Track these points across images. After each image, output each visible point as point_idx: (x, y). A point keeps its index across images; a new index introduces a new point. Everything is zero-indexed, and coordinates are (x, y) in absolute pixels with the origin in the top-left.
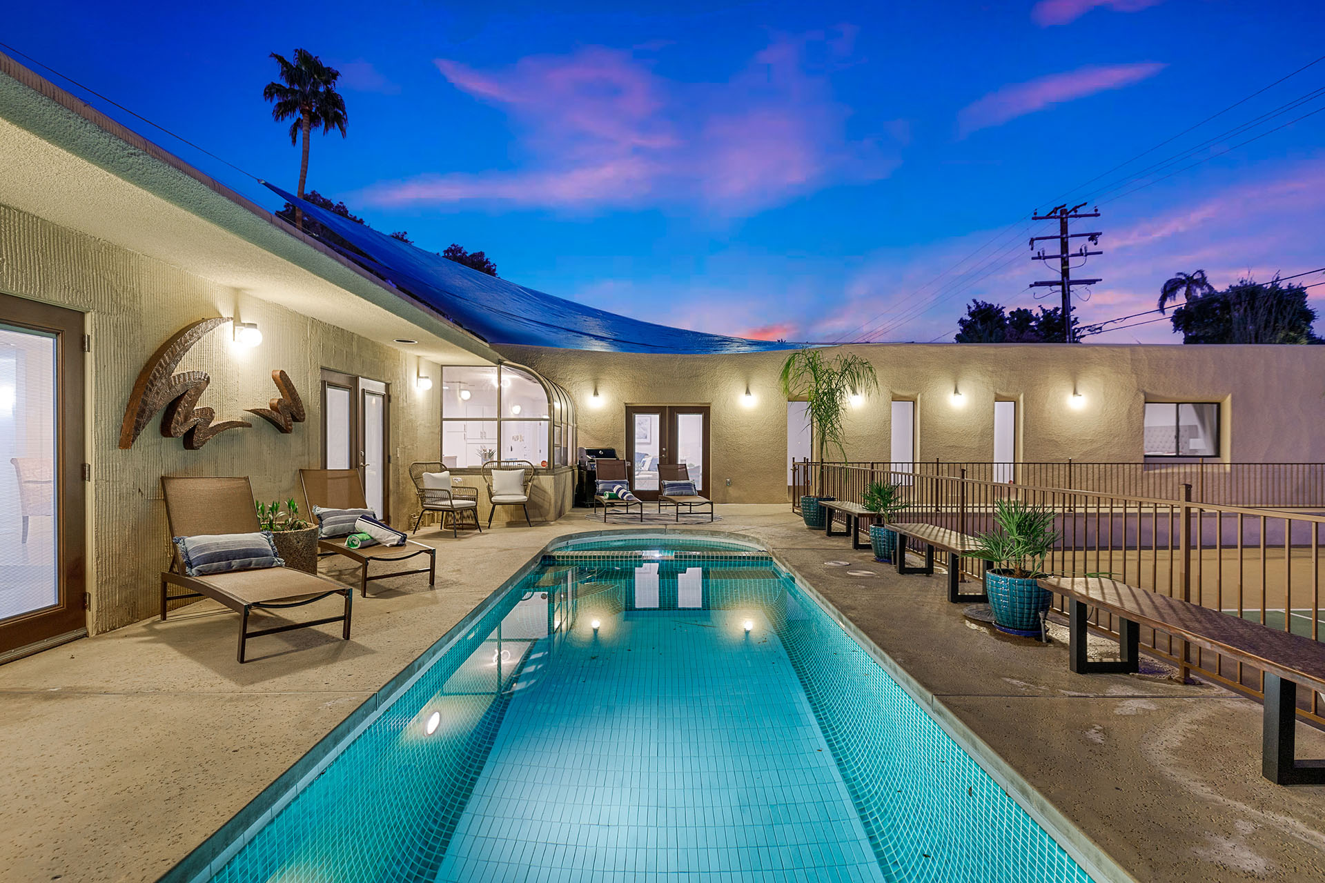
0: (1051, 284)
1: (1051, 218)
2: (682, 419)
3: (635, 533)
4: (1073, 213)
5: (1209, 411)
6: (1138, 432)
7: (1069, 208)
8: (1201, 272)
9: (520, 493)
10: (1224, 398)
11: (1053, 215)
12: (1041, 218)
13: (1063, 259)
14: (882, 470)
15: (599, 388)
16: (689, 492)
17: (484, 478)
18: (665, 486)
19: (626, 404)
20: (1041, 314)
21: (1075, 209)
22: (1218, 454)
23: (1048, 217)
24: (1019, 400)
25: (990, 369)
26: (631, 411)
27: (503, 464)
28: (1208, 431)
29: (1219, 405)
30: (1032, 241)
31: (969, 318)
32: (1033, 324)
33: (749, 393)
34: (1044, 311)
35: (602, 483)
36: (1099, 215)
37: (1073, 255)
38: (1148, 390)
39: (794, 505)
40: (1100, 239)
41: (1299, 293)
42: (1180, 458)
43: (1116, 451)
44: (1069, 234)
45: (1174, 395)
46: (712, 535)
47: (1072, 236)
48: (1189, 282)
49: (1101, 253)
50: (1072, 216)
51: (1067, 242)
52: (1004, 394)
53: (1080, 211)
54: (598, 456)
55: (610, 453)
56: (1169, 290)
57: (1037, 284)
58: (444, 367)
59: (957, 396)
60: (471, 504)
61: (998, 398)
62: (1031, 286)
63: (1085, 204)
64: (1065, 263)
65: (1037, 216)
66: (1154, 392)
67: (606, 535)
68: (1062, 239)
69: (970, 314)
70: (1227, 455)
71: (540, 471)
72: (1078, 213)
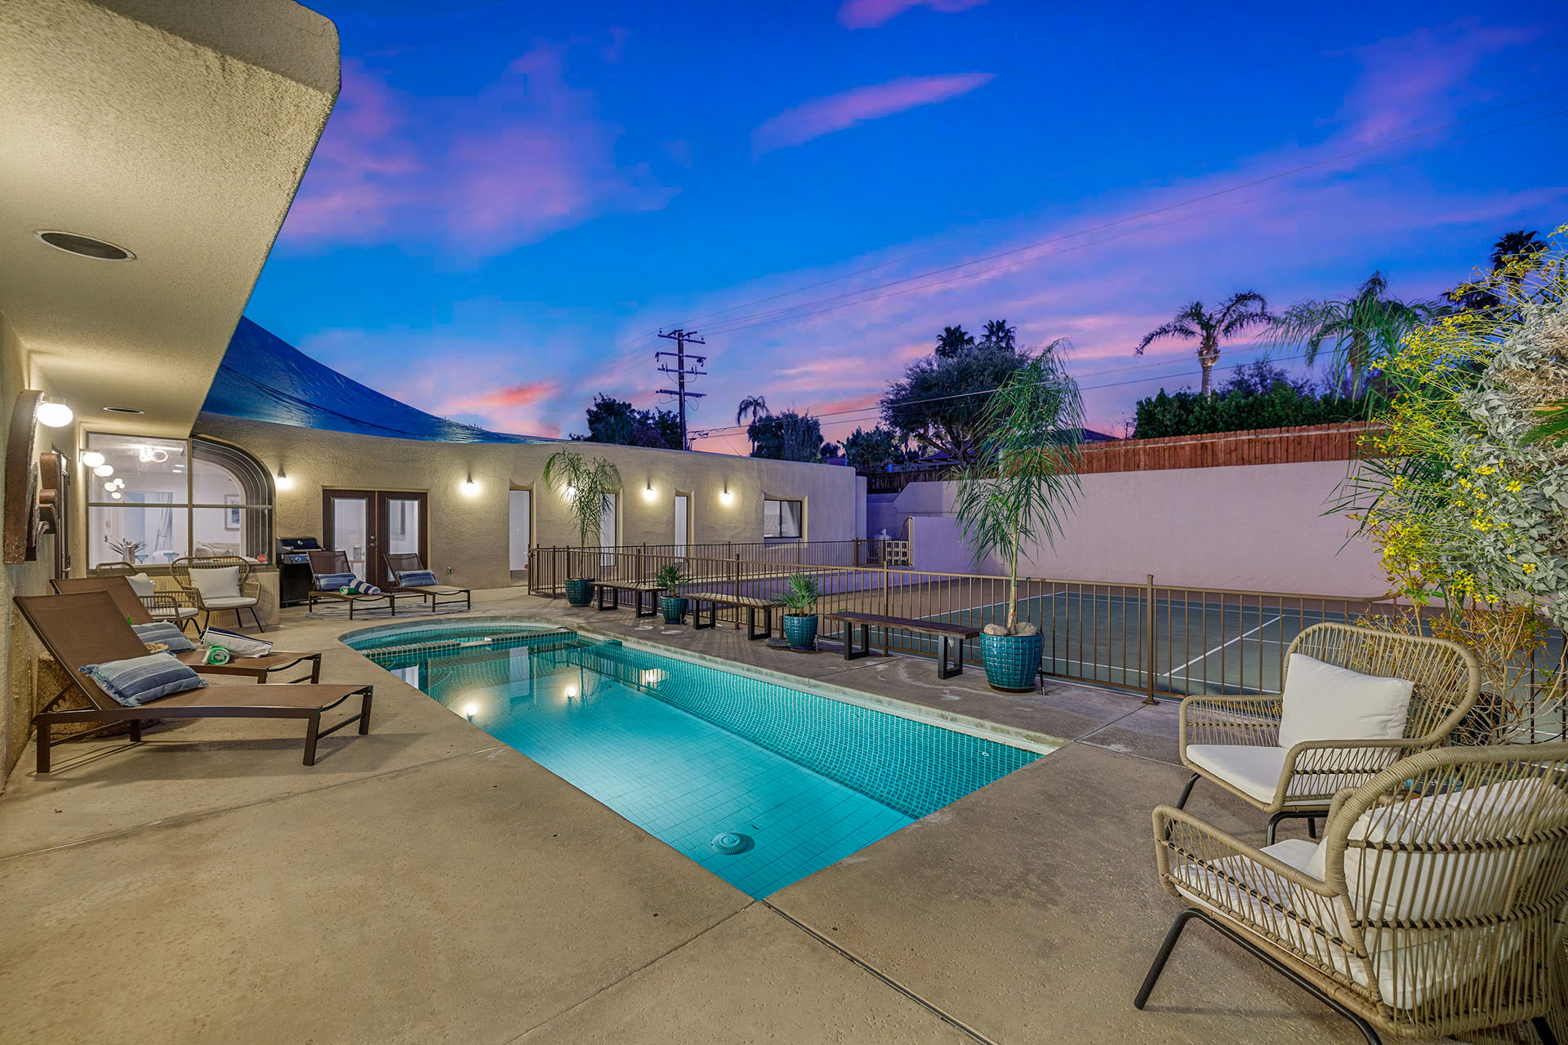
0: (671, 393)
1: (671, 337)
2: (395, 505)
3: (407, 626)
4: (686, 337)
5: (796, 506)
6: (761, 521)
7: (684, 333)
8: (762, 397)
9: (236, 595)
10: (804, 499)
11: (673, 335)
12: (664, 336)
13: (680, 373)
14: (630, 553)
15: (285, 467)
16: (429, 582)
17: (176, 579)
18: (401, 577)
19: (323, 486)
20: (657, 415)
21: (688, 334)
22: (801, 536)
23: (669, 336)
24: (690, 496)
25: (673, 470)
26: (329, 495)
27: (196, 561)
28: (796, 522)
29: (801, 502)
30: (657, 355)
31: (595, 409)
32: (650, 421)
33: (471, 481)
34: (660, 412)
35: (322, 578)
36: (704, 343)
37: (687, 372)
38: (766, 491)
39: (530, 588)
40: (705, 361)
41: (816, 423)
42: (782, 537)
43: (749, 534)
44: (685, 354)
45: (781, 496)
46: (492, 620)
47: (687, 356)
48: (756, 404)
49: (706, 374)
50: (686, 340)
51: (683, 360)
52: (682, 490)
53: (692, 337)
54: (297, 547)
55: (310, 543)
56: (743, 409)
57: (661, 391)
58: (90, 435)
59: (649, 491)
60: (192, 612)
61: (678, 494)
62: (657, 392)
63: (696, 332)
64: (681, 377)
65: (662, 334)
66: (770, 493)
67: (378, 631)
68: (680, 357)
69: (597, 405)
70: (805, 538)
71: (256, 567)
72: (691, 339)
